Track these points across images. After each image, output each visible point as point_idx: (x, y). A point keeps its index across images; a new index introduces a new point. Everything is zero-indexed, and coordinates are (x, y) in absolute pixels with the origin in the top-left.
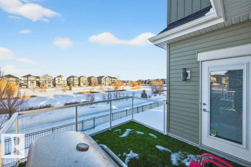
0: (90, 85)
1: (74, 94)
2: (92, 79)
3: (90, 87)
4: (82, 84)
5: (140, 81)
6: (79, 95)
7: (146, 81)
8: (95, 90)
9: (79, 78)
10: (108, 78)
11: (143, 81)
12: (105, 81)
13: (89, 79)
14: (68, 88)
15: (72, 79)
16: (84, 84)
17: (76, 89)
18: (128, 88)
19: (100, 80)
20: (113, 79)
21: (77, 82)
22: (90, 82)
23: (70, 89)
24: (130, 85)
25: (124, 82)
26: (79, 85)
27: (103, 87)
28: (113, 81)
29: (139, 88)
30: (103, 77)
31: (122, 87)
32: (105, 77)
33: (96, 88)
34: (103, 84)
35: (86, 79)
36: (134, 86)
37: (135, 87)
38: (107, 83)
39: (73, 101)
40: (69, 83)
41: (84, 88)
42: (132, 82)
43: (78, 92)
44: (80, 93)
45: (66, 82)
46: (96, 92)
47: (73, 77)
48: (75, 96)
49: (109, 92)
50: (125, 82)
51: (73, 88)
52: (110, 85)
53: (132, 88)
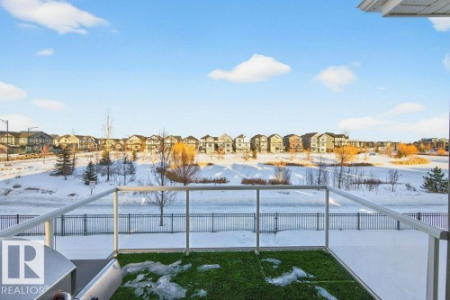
0: (287, 150)
1: (259, 164)
2: (291, 139)
3: (287, 155)
4: (273, 149)
5: (427, 141)
6: (266, 168)
8: (295, 161)
9: (269, 139)
10: (325, 137)
12: (318, 142)
13: (286, 140)
14: (251, 155)
15: (257, 140)
16: (277, 149)
17: (263, 157)
18: (383, 161)
19: (306, 142)
20: (337, 139)
21: (264, 146)
22: (287, 144)
23: (254, 157)
24: (388, 153)
25: (369, 144)
26: (269, 150)
27: (312, 154)
28: (337, 141)
29: (423, 161)
30: (314, 134)
31: (362, 156)
32: (317, 135)
33: (299, 157)
34: (314, 149)
35: (281, 140)
36: (400, 155)
37: (404, 159)
38: (321, 148)
39: (257, 176)
40: (254, 147)
41: (276, 155)
42: (394, 144)
43: (266, 162)
44: (269, 164)
45: (249, 145)
46: (298, 165)
47: (259, 136)
48: (260, 168)
49: (321, 165)
50: (373, 146)
51: (258, 155)
52: (328, 151)
53: (393, 160)
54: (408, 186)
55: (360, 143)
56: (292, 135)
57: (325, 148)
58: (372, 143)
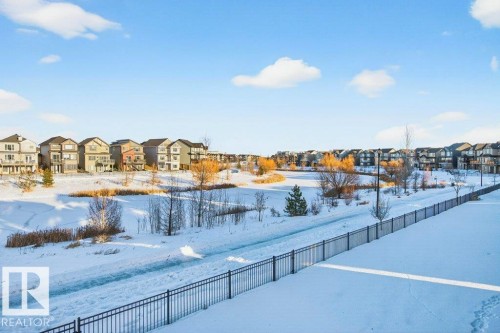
0: (117, 167)
1: (60, 197)
2: (125, 148)
3: (118, 176)
4: (90, 165)
5: (282, 155)
6: (74, 204)
7: (300, 156)
8: (132, 187)
9: (81, 146)
10: (178, 146)
11: (291, 157)
12: (169, 155)
13: (116, 148)
14: (41, 180)
15: (54, 146)
16: (99, 165)
17: (67, 182)
18: (244, 179)
19: (150, 153)
20: (194, 150)
21: (72, 159)
22: (117, 157)
23: (48, 182)
24: (250, 169)
25: (230, 158)
26: (81, 167)
27: (159, 174)
28: (195, 154)
29: (280, 178)
30: (162, 141)
31: (223, 174)
32: (167, 142)
33: (138, 180)
34: (162, 164)
35: (104, 149)
36: (261, 172)
37: (265, 176)
38: (173, 163)
39: (51, 224)
40: (46, 163)
41: (97, 178)
42: (255, 158)
43: (76, 191)
44: (82, 195)
45: (35, 158)
46: (137, 193)
47: (60, 140)
48: (60, 206)
49: (172, 190)
50: (234, 161)
51: (57, 178)
52: (183, 167)
53: (255, 178)
54: (273, 211)
55: (221, 155)
56: (127, 141)
57: (178, 163)
58: (234, 156)
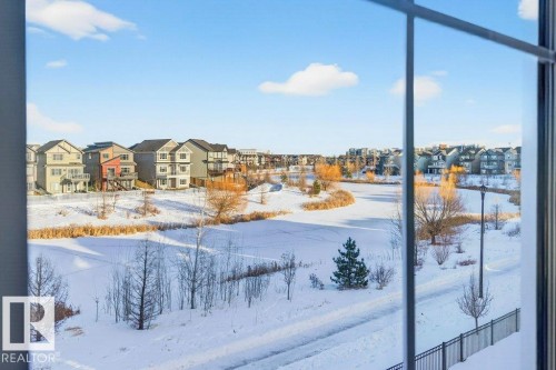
2: (107, 154)
3: (94, 200)
4: (52, 183)
5: (355, 154)
7: (383, 158)
9: (40, 153)
10: (188, 151)
11: (370, 159)
12: (173, 164)
13: (93, 155)
16: (66, 182)
19: (145, 163)
22: (94, 170)
24: (300, 183)
25: (274, 161)
26: (41, 185)
27: (157, 196)
28: (214, 162)
29: (345, 199)
30: (162, 142)
31: (255, 194)
32: (170, 145)
34: (164, 180)
35: (74, 157)
37: (323, 195)
38: (179, 177)
41: (60, 204)
42: (313, 159)
52: (196, 183)
53: (307, 199)
54: (315, 280)
55: (260, 157)
56: (108, 145)
57: (186, 177)
58: (280, 157)
